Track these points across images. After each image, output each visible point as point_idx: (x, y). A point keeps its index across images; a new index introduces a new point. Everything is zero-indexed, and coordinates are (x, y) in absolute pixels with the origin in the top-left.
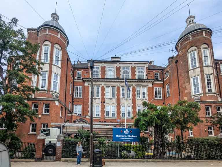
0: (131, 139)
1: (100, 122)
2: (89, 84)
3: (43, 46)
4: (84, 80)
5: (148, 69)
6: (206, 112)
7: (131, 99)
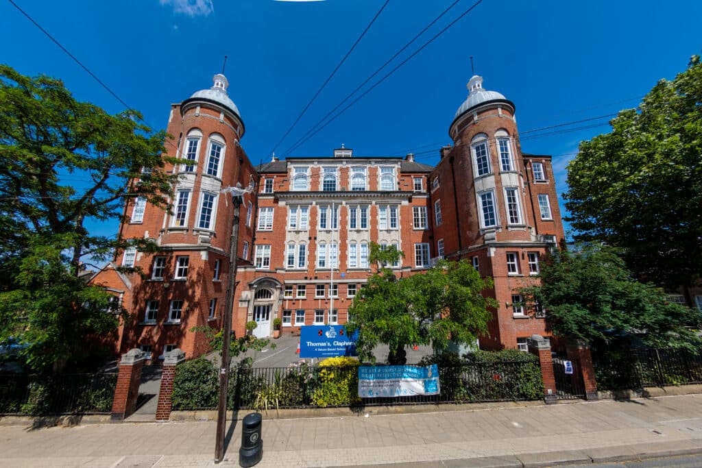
0: (341, 349)
1: (306, 278)
2: (286, 204)
3: (186, 138)
4: (278, 196)
5: (401, 173)
6: (509, 265)
7: (367, 231)
